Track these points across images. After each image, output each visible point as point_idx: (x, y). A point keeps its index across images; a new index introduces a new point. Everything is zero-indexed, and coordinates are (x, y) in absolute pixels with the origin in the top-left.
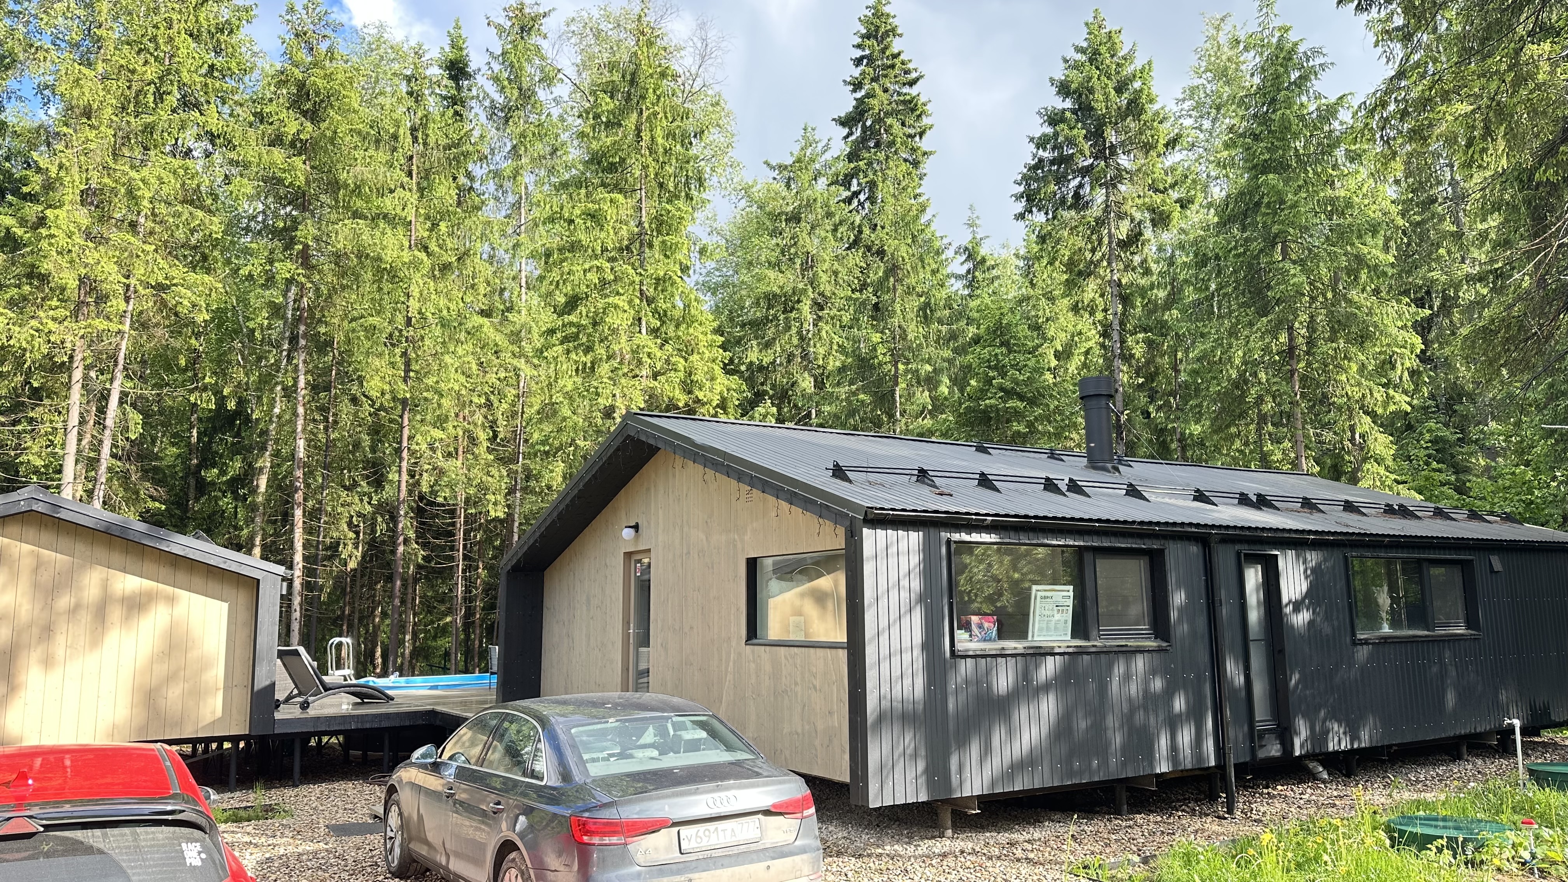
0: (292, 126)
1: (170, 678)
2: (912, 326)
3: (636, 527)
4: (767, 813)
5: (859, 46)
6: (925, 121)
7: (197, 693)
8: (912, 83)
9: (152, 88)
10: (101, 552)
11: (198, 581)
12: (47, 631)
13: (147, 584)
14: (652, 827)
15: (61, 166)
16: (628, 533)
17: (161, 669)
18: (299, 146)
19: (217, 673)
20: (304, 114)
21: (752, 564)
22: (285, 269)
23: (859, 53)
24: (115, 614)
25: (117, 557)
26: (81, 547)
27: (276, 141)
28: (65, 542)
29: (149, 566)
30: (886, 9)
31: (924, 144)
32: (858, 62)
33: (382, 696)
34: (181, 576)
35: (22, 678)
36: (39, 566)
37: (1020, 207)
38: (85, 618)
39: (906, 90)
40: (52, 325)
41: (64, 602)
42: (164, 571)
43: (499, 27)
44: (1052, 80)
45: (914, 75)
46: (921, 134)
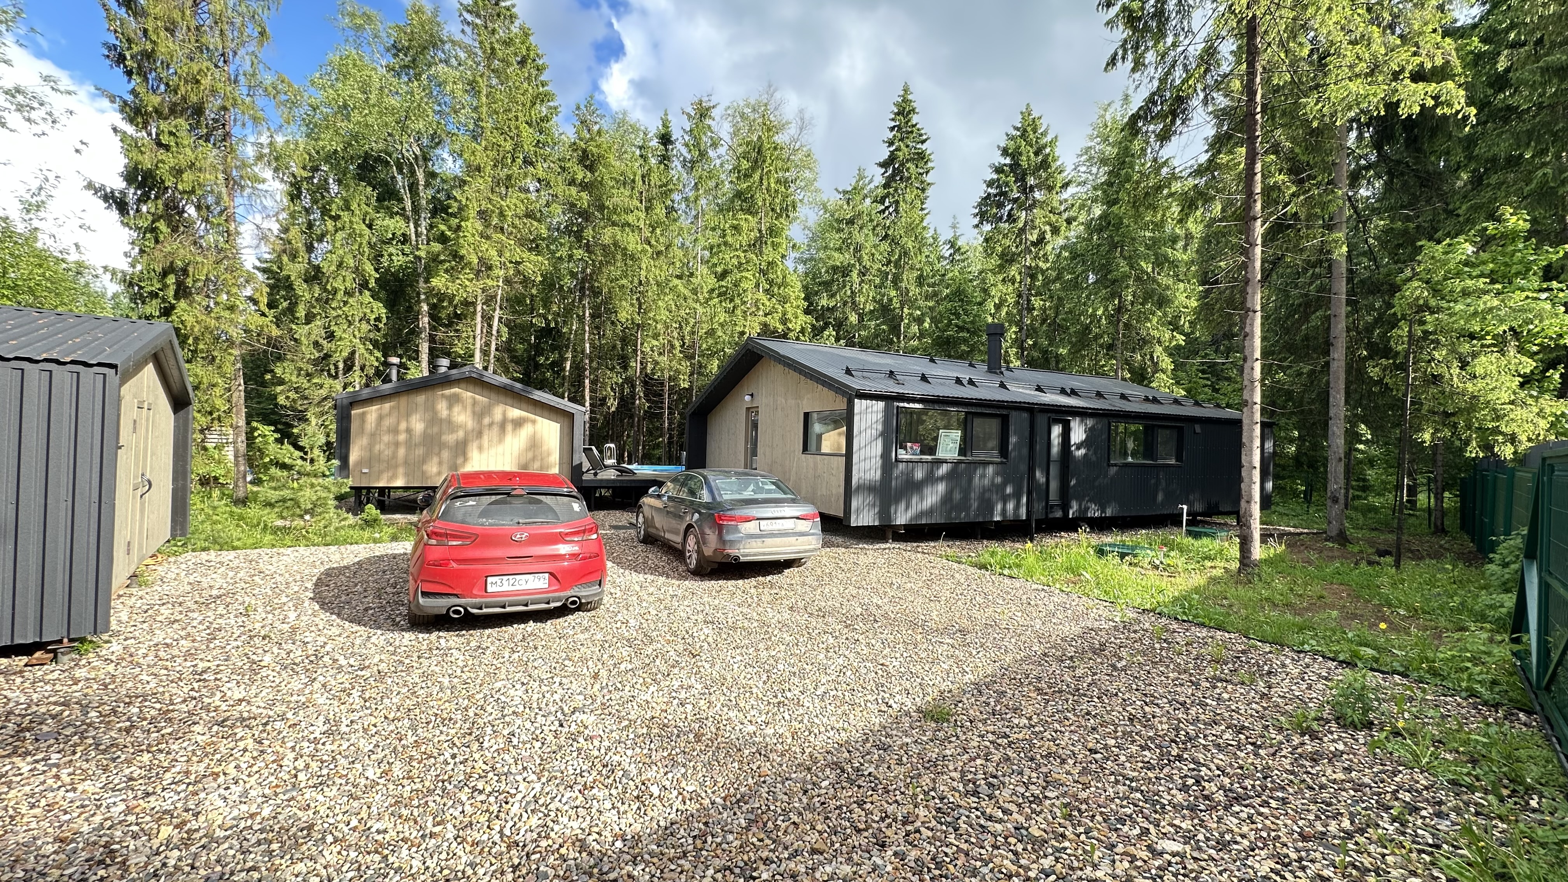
0: (580, 174)
2: (913, 288)
3: (752, 395)
4: (798, 518)
5: (893, 120)
6: (930, 165)
7: (546, 466)
8: (923, 142)
9: (509, 155)
10: (502, 398)
11: (546, 413)
12: (480, 434)
13: (524, 414)
14: (748, 520)
15: (467, 199)
16: (747, 398)
17: (530, 455)
18: (584, 186)
19: (556, 455)
20: (586, 167)
21: (807, 415)
22: (579, 253)
23: (893, 124)
24: (509, 427)
25: (509, 401)
26: (493, 396)
27: (572, 182)
28: (486, 392)
29: (524, 406)
30: (910, 97)
31: (928, 179)
32: (892, 129)
33: (631, 472)
34: (538, 411)
35: (470, 455)
36: (475, 403)
37: (976, 221)
38: (496, 429)
39: (919, 146)
40: (467, 283)
41: (486, 421)
42: (530, 408)
43: (689, 115)
44: (999, 147)
45: (924, 137)
46: (927, 173)
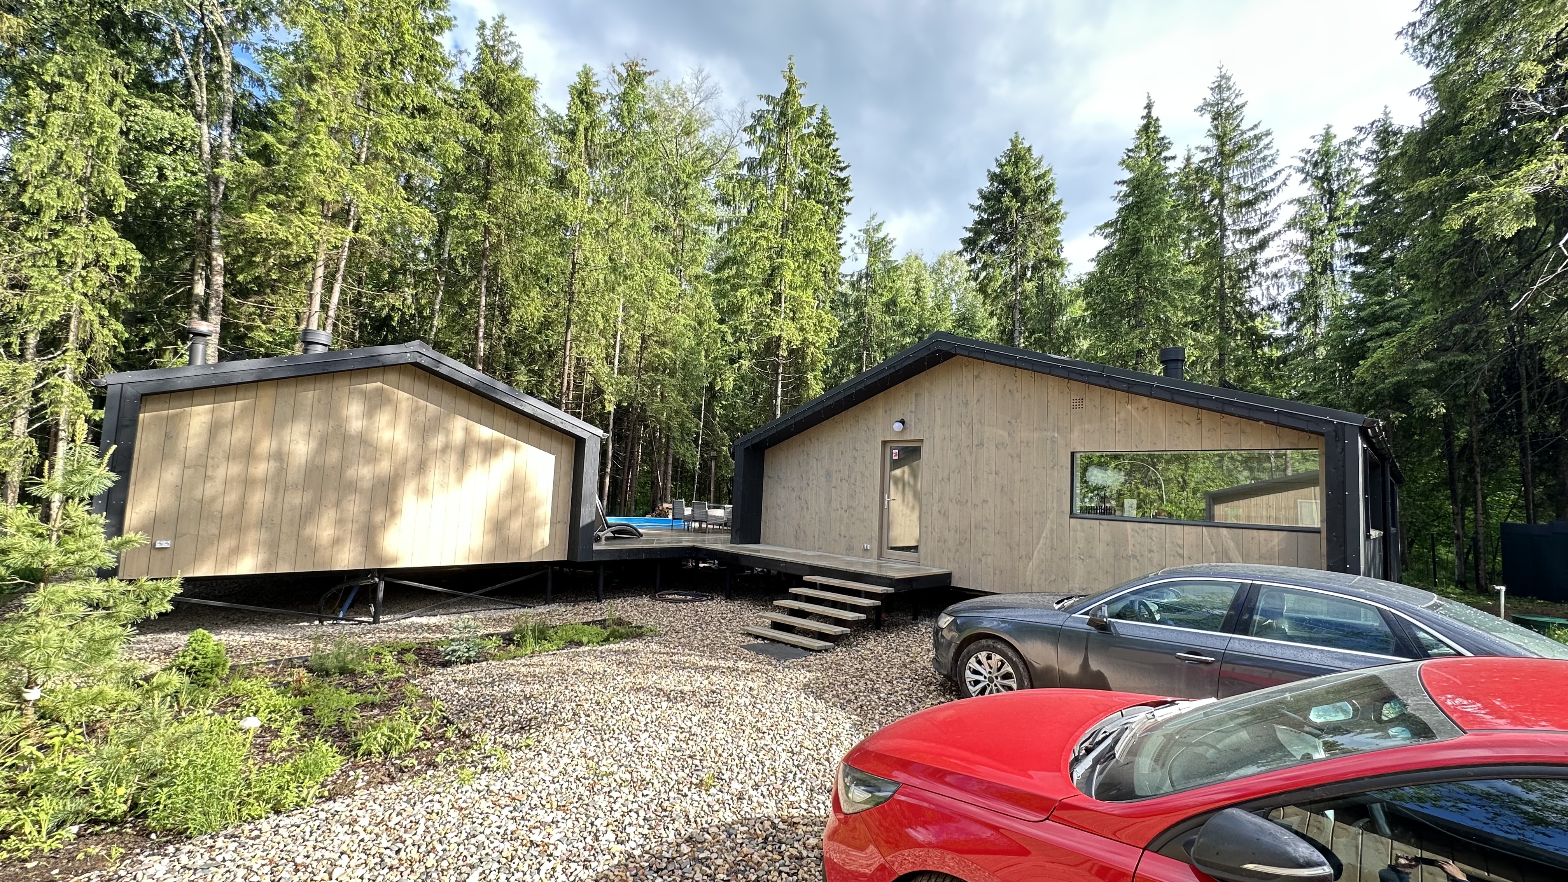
1: (513, 513)
3: (903, 422)
7: (532, 525)
13: (498, 435)
16: (898, 426)
19: (545, 512)
21: (1073, 454)
29: (499, 420)
34: (522, 430)
37: (964, 247)
38: (453, 458)
39: (838, 173)
42: (510, 425)
